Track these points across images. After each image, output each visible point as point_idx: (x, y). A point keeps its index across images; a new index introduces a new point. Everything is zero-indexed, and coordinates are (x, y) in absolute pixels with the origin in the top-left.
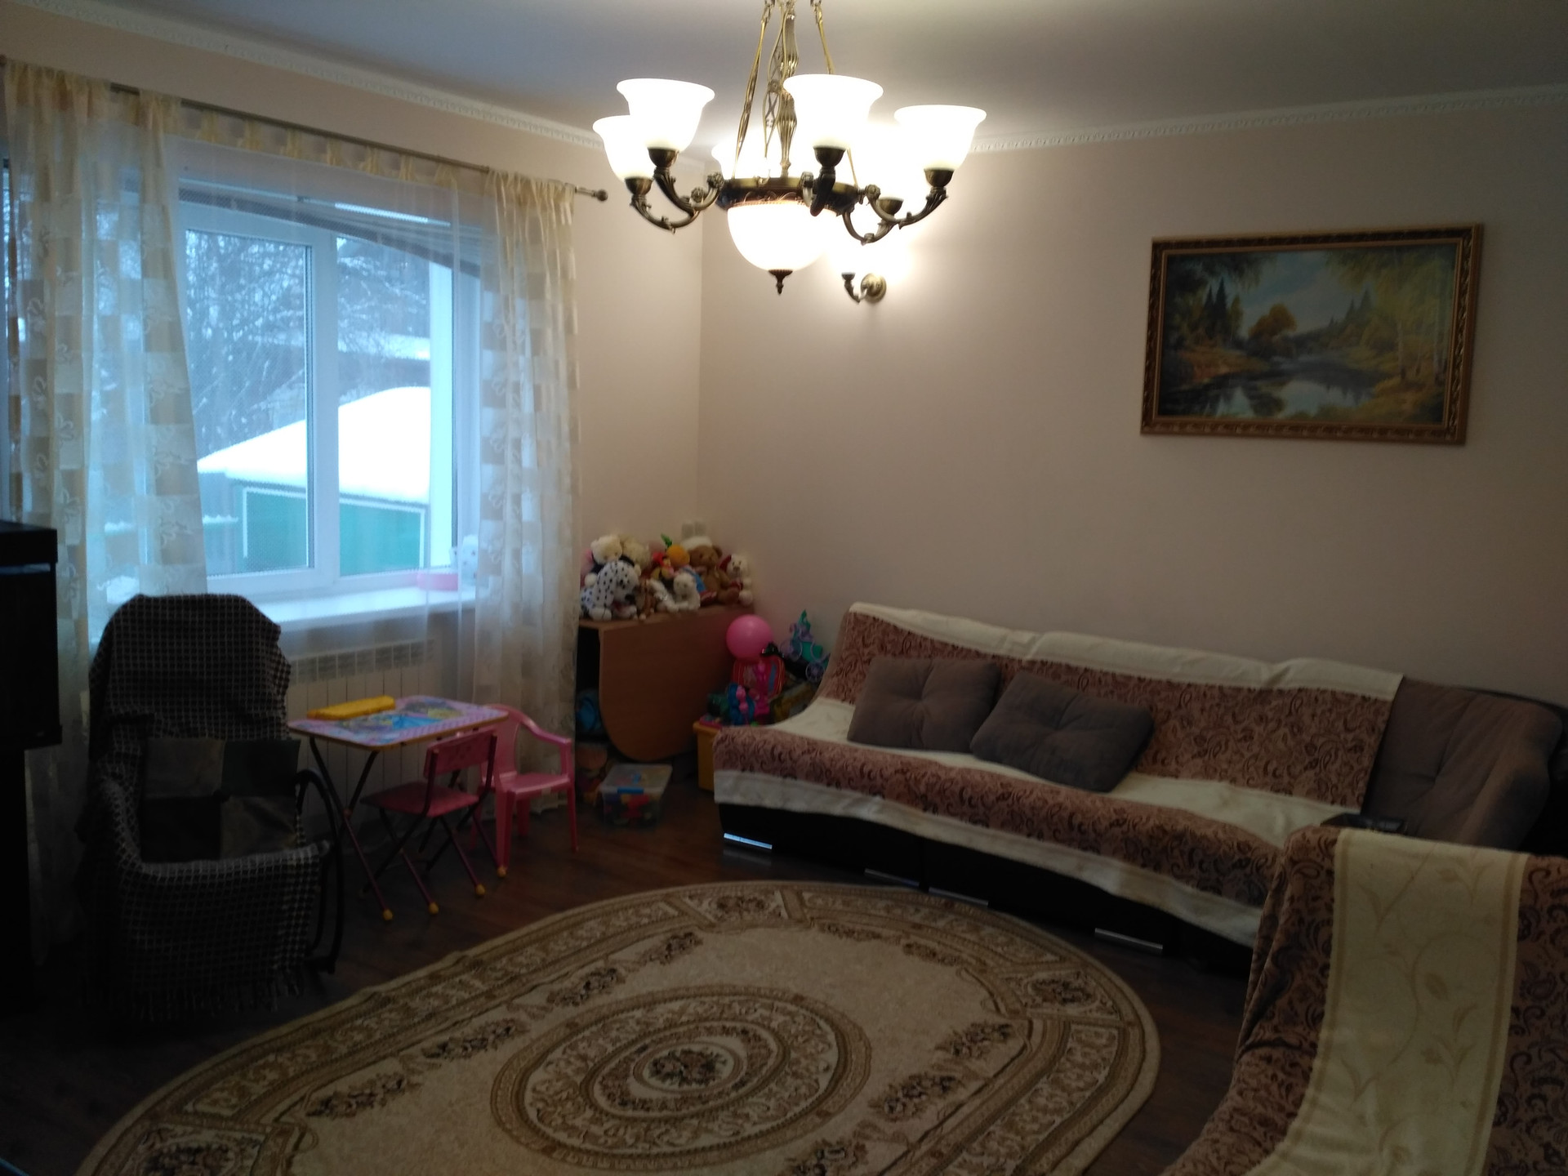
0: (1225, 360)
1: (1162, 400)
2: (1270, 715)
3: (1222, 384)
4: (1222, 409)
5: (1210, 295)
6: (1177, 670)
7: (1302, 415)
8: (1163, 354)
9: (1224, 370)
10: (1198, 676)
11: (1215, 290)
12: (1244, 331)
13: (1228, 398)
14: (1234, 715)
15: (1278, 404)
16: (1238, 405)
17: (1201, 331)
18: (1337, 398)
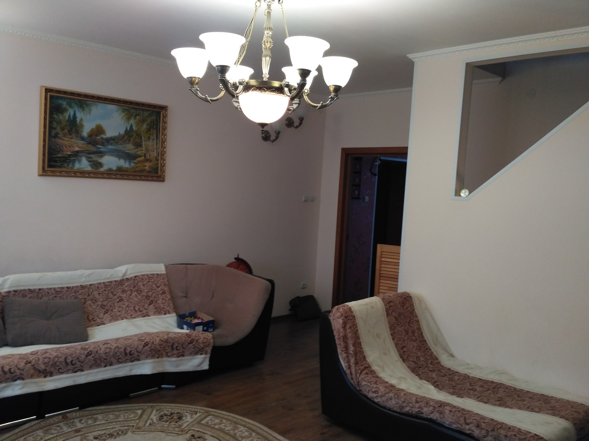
0: (77, 145)
1: (50, 160)
2: (126, 289)
3: (76, 155)
4: (77, 166)
5: (69, 116)
6: (83, 280)
7: (110, 170)
8: (49, 140)
9: (77, 149)
10: (93, 280)
11: (72, 114)
12: (85, 134)
13: (80, 161)
14: (112, 293)
15: (100, 165)
16: (84, 164)
17: (66, 131)
18: (123, 163)
